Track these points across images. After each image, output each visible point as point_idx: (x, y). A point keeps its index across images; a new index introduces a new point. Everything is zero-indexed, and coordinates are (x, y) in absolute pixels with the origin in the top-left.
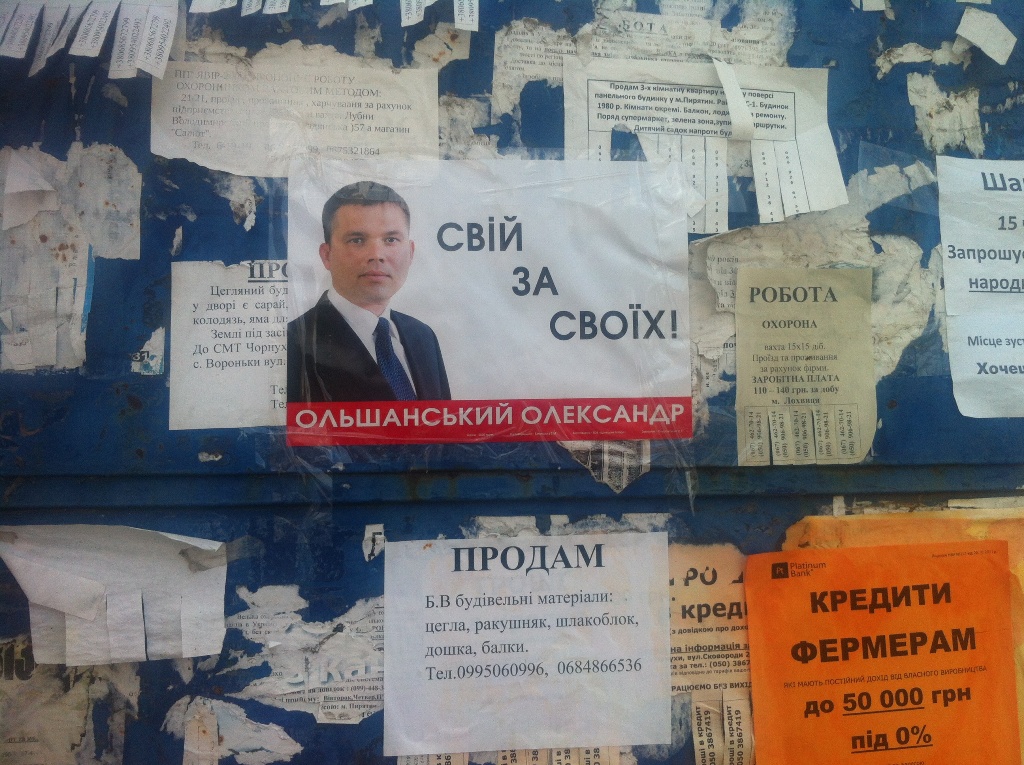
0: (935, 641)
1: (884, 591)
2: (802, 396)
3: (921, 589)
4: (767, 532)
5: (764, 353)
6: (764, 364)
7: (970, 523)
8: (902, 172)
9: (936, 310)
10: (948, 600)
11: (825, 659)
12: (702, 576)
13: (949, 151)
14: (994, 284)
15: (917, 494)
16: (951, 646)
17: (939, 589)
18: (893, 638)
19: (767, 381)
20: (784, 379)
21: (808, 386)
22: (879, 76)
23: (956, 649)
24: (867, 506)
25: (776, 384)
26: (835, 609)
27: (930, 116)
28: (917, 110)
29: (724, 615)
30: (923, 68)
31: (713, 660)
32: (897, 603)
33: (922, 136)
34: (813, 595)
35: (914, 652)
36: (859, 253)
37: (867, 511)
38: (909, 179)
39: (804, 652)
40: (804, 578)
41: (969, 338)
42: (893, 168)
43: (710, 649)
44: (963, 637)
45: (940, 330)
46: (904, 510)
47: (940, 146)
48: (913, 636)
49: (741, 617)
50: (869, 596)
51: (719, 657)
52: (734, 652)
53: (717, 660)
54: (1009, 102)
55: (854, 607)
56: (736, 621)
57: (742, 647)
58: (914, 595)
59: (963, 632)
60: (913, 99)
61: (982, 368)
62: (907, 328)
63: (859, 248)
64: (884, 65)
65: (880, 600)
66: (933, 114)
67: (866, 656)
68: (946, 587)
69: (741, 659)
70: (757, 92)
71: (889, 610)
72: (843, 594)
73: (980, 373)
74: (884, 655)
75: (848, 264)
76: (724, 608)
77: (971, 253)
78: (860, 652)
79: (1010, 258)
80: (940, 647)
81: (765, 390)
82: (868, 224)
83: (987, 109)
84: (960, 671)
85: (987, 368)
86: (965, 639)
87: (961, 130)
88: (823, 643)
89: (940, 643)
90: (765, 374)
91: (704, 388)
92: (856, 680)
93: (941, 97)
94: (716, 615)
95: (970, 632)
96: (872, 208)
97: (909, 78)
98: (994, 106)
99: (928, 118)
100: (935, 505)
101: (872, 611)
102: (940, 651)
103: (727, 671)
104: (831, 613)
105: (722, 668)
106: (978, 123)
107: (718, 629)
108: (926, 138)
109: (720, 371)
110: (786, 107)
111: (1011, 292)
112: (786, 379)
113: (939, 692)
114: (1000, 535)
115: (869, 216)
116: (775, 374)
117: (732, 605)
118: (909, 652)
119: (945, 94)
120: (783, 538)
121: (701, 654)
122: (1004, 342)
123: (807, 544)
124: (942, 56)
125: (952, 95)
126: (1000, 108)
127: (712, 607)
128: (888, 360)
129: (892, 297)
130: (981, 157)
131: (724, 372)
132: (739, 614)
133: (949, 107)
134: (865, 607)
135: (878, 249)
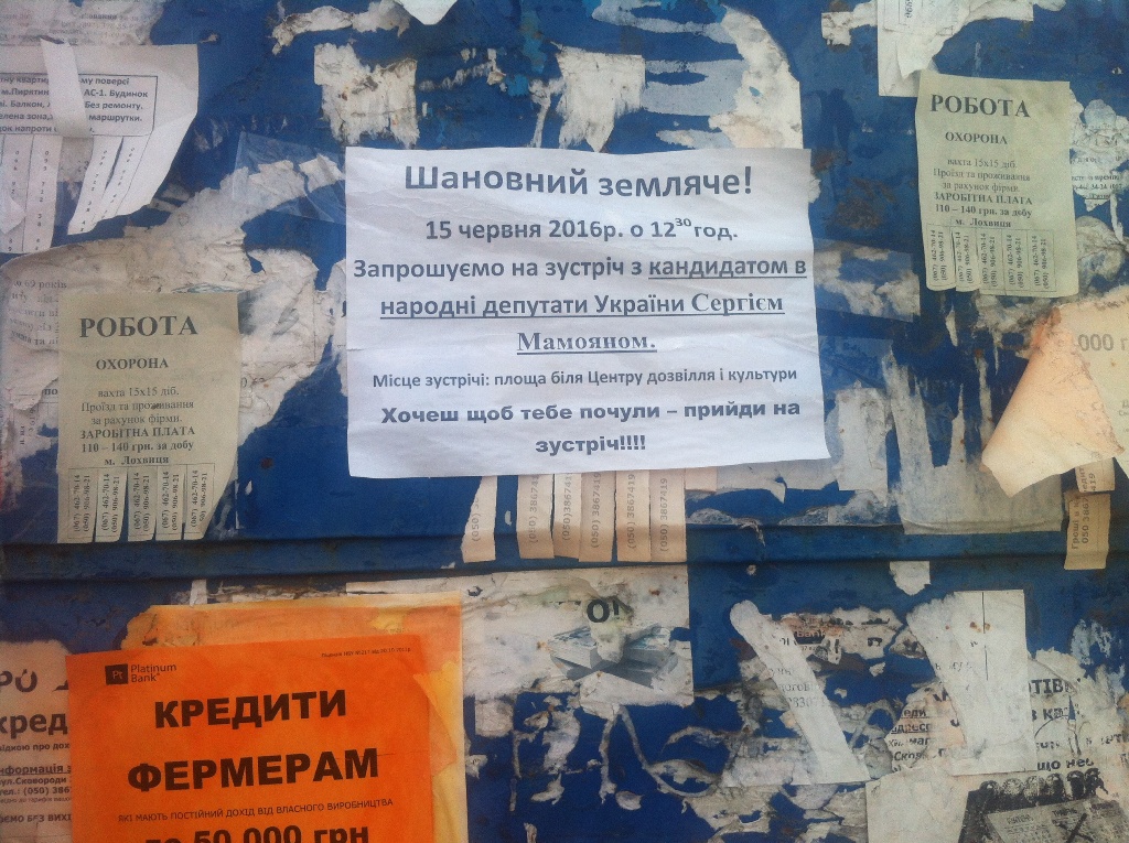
0: (321, 764)
1: (253, 701)
2: (145, 454)
3: (304, 698)
4: (104, 625)
5: (96, 400)
6: (96, 415)
7: (375, 613)
8: (296, 169)
9: (335, 343)
10: (342, 712)
11: (170, 786)
12: (18, 681)
13: (367, 140)
14: (416, 308)
15: (307, 576)
16: (343, 772)
17: (330, 697)
18: (263, 761)
19: (100, 436)
20: (122, 433)
21: (154, 441)
22: (276, 50)
23: (350, 776)
24: (236, 593)
25: (111, 440)
26: (186, 723)
27: (344, 97)
28: (325, 90)
29: (44, 729)
30: (338, 38)
31: (28, 786)
32: (270, 715)
33: (329, 123)
34: (159, 706)
35: (291, 779)
36: (229, 273)
37: (235, 598)
38: (306, 178)
39: (145, 777)
40: (148, 683)
41: (376, 377)
42: (284, 165)
43: (26, 771)
44: (361, 760)
45: (339, 368)
46: (288, 596)
47: (354, 134)
48: (291, 759)
49: (65, 732)
50: (232, 707)
51: (35, 781)
52: (55, 776)
53: (33, 786)
54: (460, 75)
55: (213, 721)
56: (59, 736)
57: (65, 769)
58: (294, 706)
59: (361, 754)
60: (321, 76)
61: (389, 416)
62: (292, 365)
63: (230, 267)
64: (282, 36)
65: (247, 712)
66: (348, 94)
67: (225, 784)
68: (340, 695)
69: (63, 785)
70: (106, 78)
71: (259, 725)
72: (199, 705)
73: (385, 421)
74: (250, 782)
75: (213, 287)
76: (44, 720)
77: (388, 270)
78: (218, 777)
79: (442, 275)
80: (327, 773)
81: (96, 448)
82: (244, 235)
83: (427, 85)
84: (353, 805)
85: (396, 415)
86: (364, 763)
87: (386, 113)
88: (169, 766)
89: (327, 767)
90: (97, 427)
91: (18, 444)
92: (211, 814)
93: (362, 73)
94: (33, 728)
95: (371, 754)
96: (251, 216)
97: (317, 51)
98: (437, 80)
99: (341, 100)
100: (330, 590)
101: (235, 727)
102: (328, 779)
103: (44, 800)
104: (181, 728)
105: (39, 796)
106: (413, 104)
107: (35, 747)
108: (335, 126)
109: (40, 423)
110: (145, 95)
111: (441, 317)
112: (124, 434)
113: (325, 832)
114: (416, 627)
115: (245, 226)
116: (110, 427)
117: (54, 717)
118: (285, 780)
119: (368, 68)
120: (123, 633)
121: (14, 778)
122: (424, 381)
123: (154, 641)
124: (367, 22)
125: (378, 68)
126: (447, 83)
127: (28, 720)
128: (263, 407)
129: (272, 326)
130: (413, 147)
131: (44, 426)
132: (64, 729)
133: (371, 84)
134: (226, 721)
135: (256, 267)
